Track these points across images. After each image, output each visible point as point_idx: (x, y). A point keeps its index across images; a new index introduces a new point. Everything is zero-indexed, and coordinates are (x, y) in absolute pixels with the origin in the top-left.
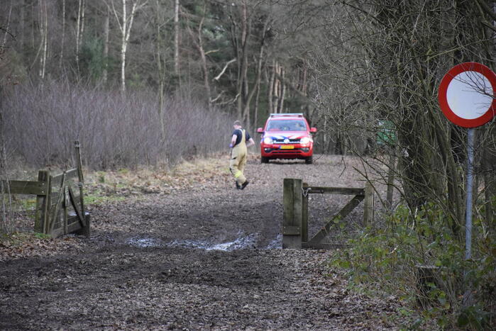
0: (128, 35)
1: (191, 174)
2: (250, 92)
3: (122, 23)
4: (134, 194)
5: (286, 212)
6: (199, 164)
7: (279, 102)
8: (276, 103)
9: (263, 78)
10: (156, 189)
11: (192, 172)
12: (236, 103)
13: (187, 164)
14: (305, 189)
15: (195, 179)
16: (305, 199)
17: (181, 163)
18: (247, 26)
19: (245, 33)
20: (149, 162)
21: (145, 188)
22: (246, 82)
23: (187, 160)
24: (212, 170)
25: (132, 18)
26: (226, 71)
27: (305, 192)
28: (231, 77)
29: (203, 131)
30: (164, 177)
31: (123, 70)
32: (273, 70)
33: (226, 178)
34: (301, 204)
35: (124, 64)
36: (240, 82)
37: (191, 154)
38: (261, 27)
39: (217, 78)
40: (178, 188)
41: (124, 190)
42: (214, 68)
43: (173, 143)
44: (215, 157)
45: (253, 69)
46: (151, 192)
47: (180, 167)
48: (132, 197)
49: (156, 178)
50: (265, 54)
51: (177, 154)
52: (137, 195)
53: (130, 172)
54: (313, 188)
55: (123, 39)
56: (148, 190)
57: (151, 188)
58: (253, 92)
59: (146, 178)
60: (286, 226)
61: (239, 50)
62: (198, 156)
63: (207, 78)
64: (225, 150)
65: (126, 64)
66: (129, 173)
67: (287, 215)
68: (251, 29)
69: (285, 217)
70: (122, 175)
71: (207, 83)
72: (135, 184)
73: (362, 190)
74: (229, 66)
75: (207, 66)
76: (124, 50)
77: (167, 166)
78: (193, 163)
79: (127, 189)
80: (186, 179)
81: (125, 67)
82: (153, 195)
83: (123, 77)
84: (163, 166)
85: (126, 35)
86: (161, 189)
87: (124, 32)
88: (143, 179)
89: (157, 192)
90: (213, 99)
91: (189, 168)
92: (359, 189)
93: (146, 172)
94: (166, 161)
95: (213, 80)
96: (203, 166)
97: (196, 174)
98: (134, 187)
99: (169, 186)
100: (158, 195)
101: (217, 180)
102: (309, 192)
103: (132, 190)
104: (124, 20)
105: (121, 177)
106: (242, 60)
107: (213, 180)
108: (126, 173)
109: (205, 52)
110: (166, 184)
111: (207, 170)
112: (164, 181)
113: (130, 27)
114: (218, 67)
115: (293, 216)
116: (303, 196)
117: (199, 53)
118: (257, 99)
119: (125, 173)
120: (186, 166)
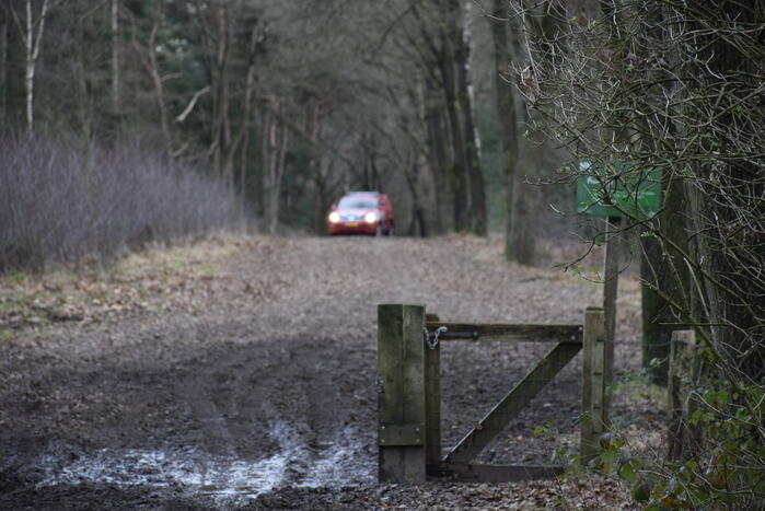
0: (36, 51)
1: (142, 278)
2: (232, 141)
3: (26, 32)
4: (32, 324)
5: (387, 387)
6: (156, 259)
7: (278, 156)
8: (274, 157)
9: (252, 118)
10: (76, 311)
11: (145, 275)
12: (211, 158)
13: (135, 259)
14: (433, 328)
15: (151, 289)
16: (431, 354)
17: (126, 256)
18: (227, 35)
19: (222, 47)
20: (67, 259)
21: (55, 309)
22: (227, 124)
23: (135, 251)
24: (181, 270)
25: (42, 23)
26: (195, 108)
27: (432, 338)
28: (203, 116)
29: (161, 201)
30: (92, 287)
31: (30, 107)
32: (268, 105)
33: (209, 285)
34: (422, 366)
35: (30, 97)
36: (216, 123)
37: (141, 239)
38: (248, 36)
39: (181, 118)
40: (118, 308)
41: (12, 314)
42: (175, 103)
43: (109, 222)
44: (182, 245)
45: (236, 105)
46: (65, 319)
47: (123, 265)
48: (29, 330)
49: (77, 288)
50: (256, 78)
51: (118, 242)
52: (38, 324)
53: (30, 276)
54: (451, 327)
55: (29, 58)
56: (61, 315)
57: (67, 309)
58: (238, 139)
59: (58, 289)
60: (385, 424)
61: (215, 73)
62: (155, 243)
63: (164, 118)
64: (201, 233)
65: (34, 98)
66: (26, 281)
67: (388, 396)
68: (233, 40)
69: (381, 402)
70: (13, 283)
71: (165, 127)
72: (37, 301)
73: (575, 330)
74: (200, 99)
75: (164, 99)
76: (31, 74)
77: (100, 264)
78: (146, 256)
79: (20, 313)
80: (134, 290)
81: (33, 102)
82: (69, 323)
83: (30, 117)
84: (92, 263)
85: (32, 52)
86: (87, 311)
87: (29, 45)
88: (53, 291)
89: (78, 318)
90: (175, 150)
91: (140, 266)
92: (567, 327)
93: (60, 277)
94: (96, 256)
95: (174, 122)
96: (165, 262)
97: (152, 278)
98: (34, 308)
99: (101, 305)
100: (80, 324)
101: (192, 291)
102: (443, 336)
103: (30, 316)
104: (29, 26)
105: (12, 287)
106: (220, 91)
107: (183, 290)
108: (22, 279)
109: (161, 76)
110: (96, 301)
111: (171, 269)
112: (91, 295)
113: (40, 36)
114: (182, 100)
115: (402, 398)
116: (427, 346)
117: (152, 79)
118: (244, 150)
119: (19, 281)
120: (134, 264)
